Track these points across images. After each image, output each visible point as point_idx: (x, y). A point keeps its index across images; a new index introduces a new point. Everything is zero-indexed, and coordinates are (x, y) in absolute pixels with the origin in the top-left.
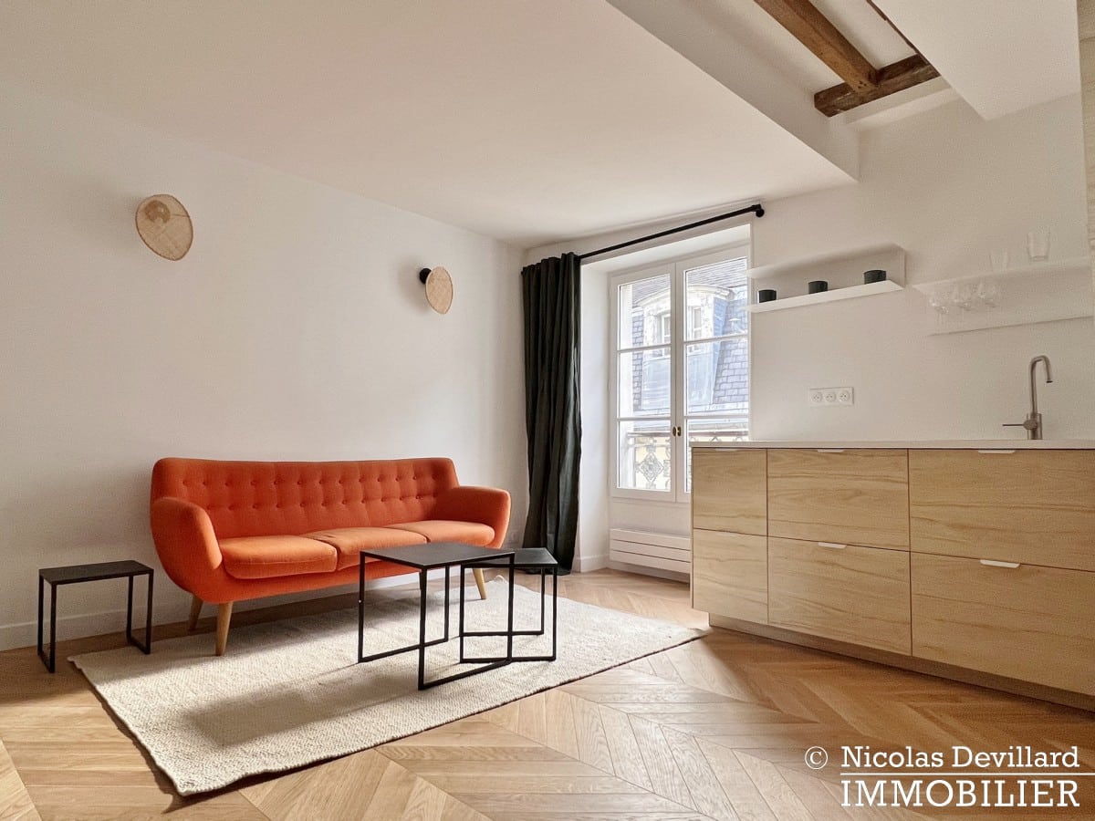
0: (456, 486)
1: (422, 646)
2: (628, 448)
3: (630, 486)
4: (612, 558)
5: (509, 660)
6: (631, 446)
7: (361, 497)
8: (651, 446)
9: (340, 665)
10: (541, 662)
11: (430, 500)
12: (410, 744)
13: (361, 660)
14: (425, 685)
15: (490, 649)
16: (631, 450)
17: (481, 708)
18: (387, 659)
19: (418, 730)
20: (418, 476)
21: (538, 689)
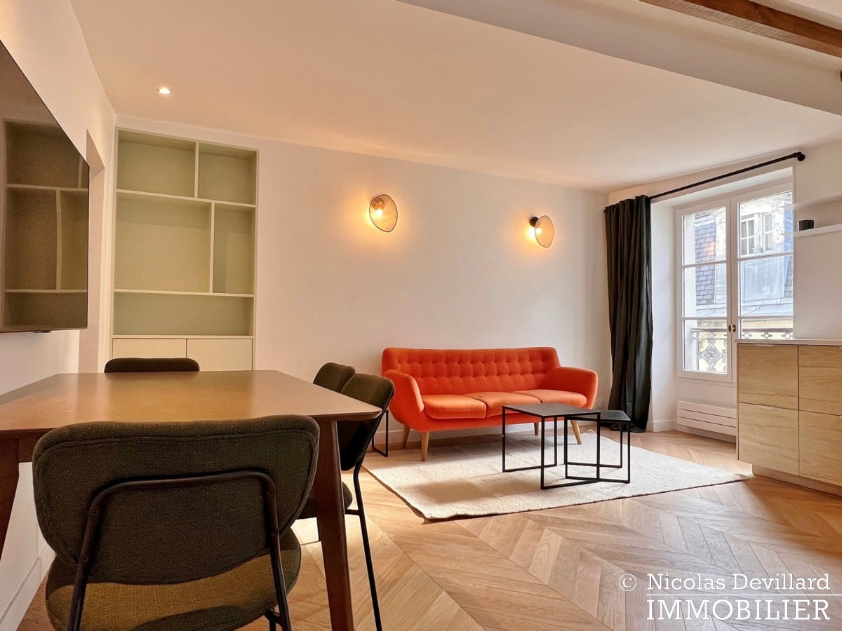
0: (558, 367)
1: (542, 467)
2: (692, 340)
3: (695, 369)
4: (678, 423)
5: (598, 480)
6: (695, 339)
7: (496, 372)
8: (712, 338)
9: (493, 473)
10: (619, 483)
11: (540, 376)
12: (540, 514)
13: (504, 471)
14: (544, 487)
15: (584, 473)
16: (695, 342)
17: (580, 503)
18: (521, 472)
19: (543, 508)
20: (531, 359)
21: (617, 496)
